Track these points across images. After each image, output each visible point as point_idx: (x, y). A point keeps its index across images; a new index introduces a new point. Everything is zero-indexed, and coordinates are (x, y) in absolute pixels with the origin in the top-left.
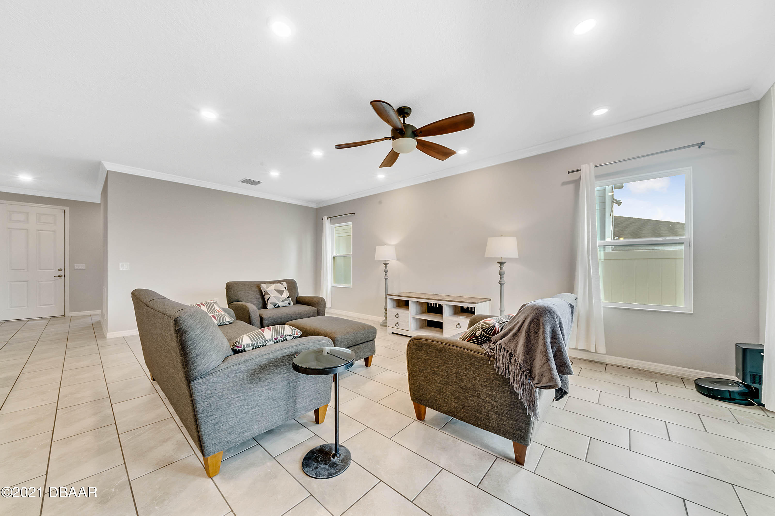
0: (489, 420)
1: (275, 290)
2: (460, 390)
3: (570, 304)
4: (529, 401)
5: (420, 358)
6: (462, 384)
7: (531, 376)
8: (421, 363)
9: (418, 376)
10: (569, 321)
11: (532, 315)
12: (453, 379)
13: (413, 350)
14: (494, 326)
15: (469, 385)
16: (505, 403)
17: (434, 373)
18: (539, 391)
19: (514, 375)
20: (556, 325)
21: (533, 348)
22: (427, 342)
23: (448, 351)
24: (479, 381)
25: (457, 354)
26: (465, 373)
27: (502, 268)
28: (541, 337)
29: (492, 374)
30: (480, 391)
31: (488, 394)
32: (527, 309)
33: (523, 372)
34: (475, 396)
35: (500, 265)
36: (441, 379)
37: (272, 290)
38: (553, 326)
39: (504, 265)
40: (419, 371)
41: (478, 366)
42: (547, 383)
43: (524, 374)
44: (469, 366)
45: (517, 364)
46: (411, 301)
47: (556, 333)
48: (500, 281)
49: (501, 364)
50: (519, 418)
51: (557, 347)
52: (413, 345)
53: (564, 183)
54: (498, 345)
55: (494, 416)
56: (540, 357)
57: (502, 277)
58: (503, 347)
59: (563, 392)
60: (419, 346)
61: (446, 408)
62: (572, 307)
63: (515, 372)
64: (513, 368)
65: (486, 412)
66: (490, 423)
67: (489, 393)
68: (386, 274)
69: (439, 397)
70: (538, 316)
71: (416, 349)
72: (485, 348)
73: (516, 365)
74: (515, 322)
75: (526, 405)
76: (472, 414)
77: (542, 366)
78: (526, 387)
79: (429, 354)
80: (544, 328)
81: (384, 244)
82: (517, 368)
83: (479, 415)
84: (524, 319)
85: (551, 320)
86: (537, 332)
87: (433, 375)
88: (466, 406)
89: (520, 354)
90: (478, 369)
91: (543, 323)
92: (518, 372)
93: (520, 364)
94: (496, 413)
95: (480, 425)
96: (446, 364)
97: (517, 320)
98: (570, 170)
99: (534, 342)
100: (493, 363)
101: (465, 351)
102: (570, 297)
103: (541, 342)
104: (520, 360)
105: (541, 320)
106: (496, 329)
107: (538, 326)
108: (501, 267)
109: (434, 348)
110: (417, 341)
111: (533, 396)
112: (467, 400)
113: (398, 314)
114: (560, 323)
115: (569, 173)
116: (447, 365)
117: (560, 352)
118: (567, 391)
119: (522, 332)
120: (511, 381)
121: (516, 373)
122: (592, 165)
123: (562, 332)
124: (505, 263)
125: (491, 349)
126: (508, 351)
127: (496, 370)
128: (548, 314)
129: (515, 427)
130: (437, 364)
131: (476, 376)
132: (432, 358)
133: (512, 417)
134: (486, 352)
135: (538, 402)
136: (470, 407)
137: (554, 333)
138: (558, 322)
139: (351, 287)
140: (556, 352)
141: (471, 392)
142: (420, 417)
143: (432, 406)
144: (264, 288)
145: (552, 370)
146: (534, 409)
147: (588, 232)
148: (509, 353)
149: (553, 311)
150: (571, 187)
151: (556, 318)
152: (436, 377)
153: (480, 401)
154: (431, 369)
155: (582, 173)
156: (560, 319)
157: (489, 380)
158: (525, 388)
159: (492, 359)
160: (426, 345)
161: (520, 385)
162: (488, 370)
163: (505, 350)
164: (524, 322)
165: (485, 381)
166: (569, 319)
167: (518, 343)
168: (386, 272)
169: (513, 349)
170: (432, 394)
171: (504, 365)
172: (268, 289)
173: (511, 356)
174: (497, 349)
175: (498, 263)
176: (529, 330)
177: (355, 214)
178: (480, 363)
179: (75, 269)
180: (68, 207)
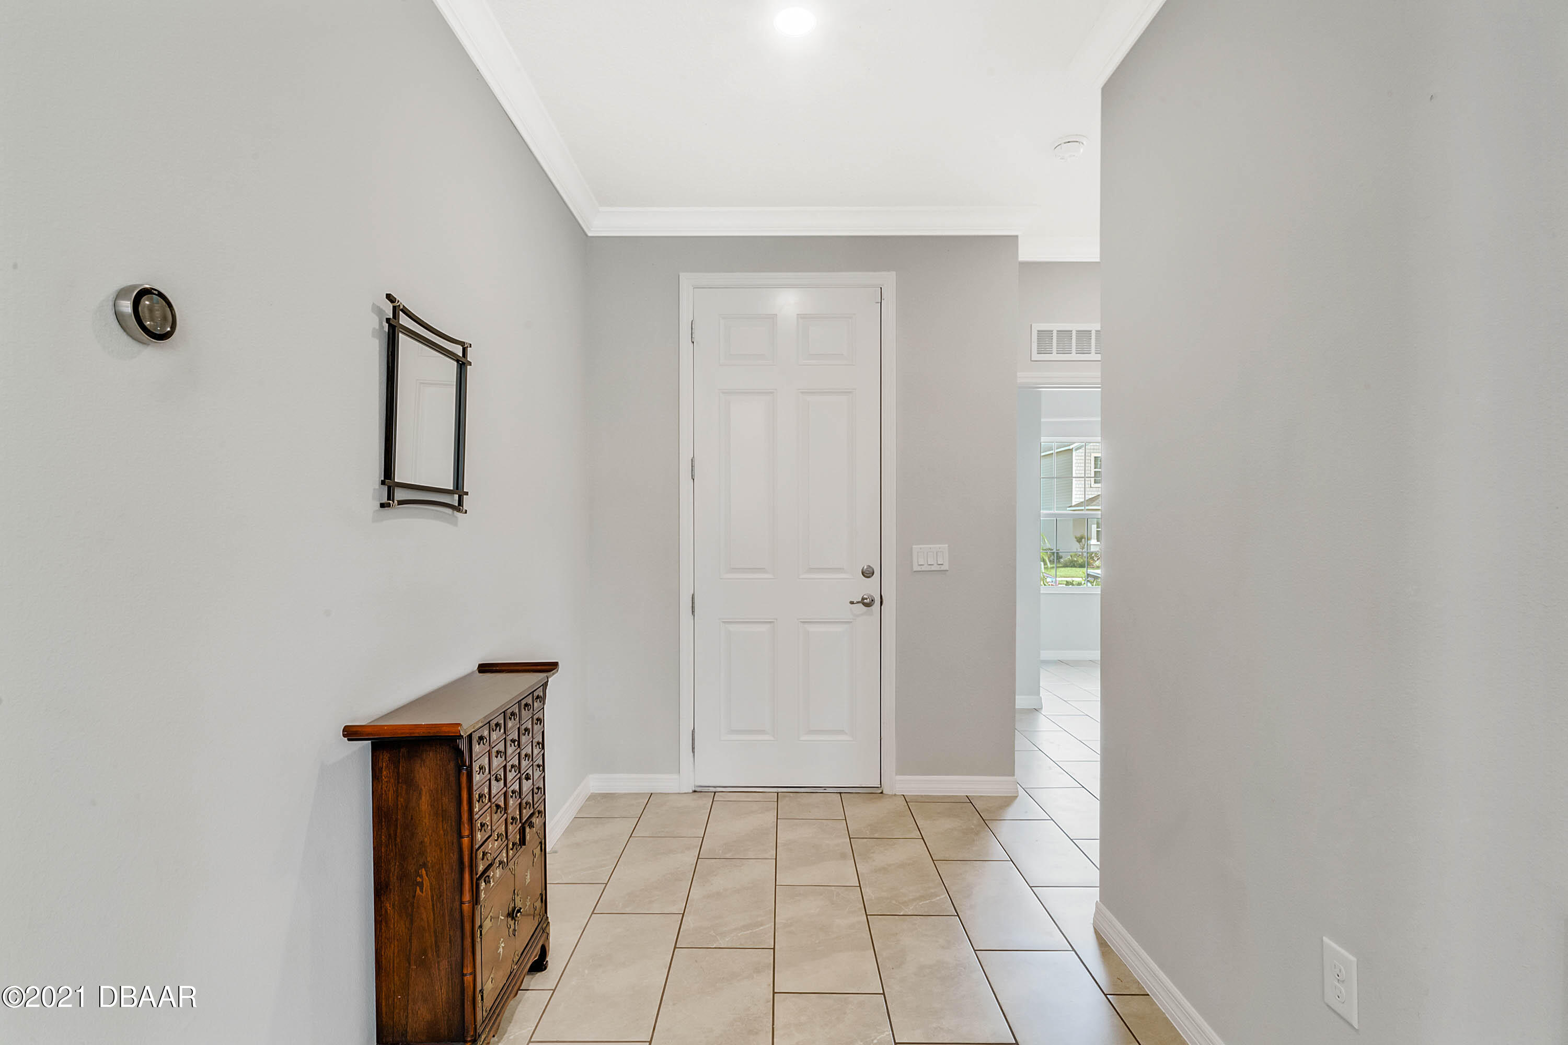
179: (916, 568)
180: (893, 274)
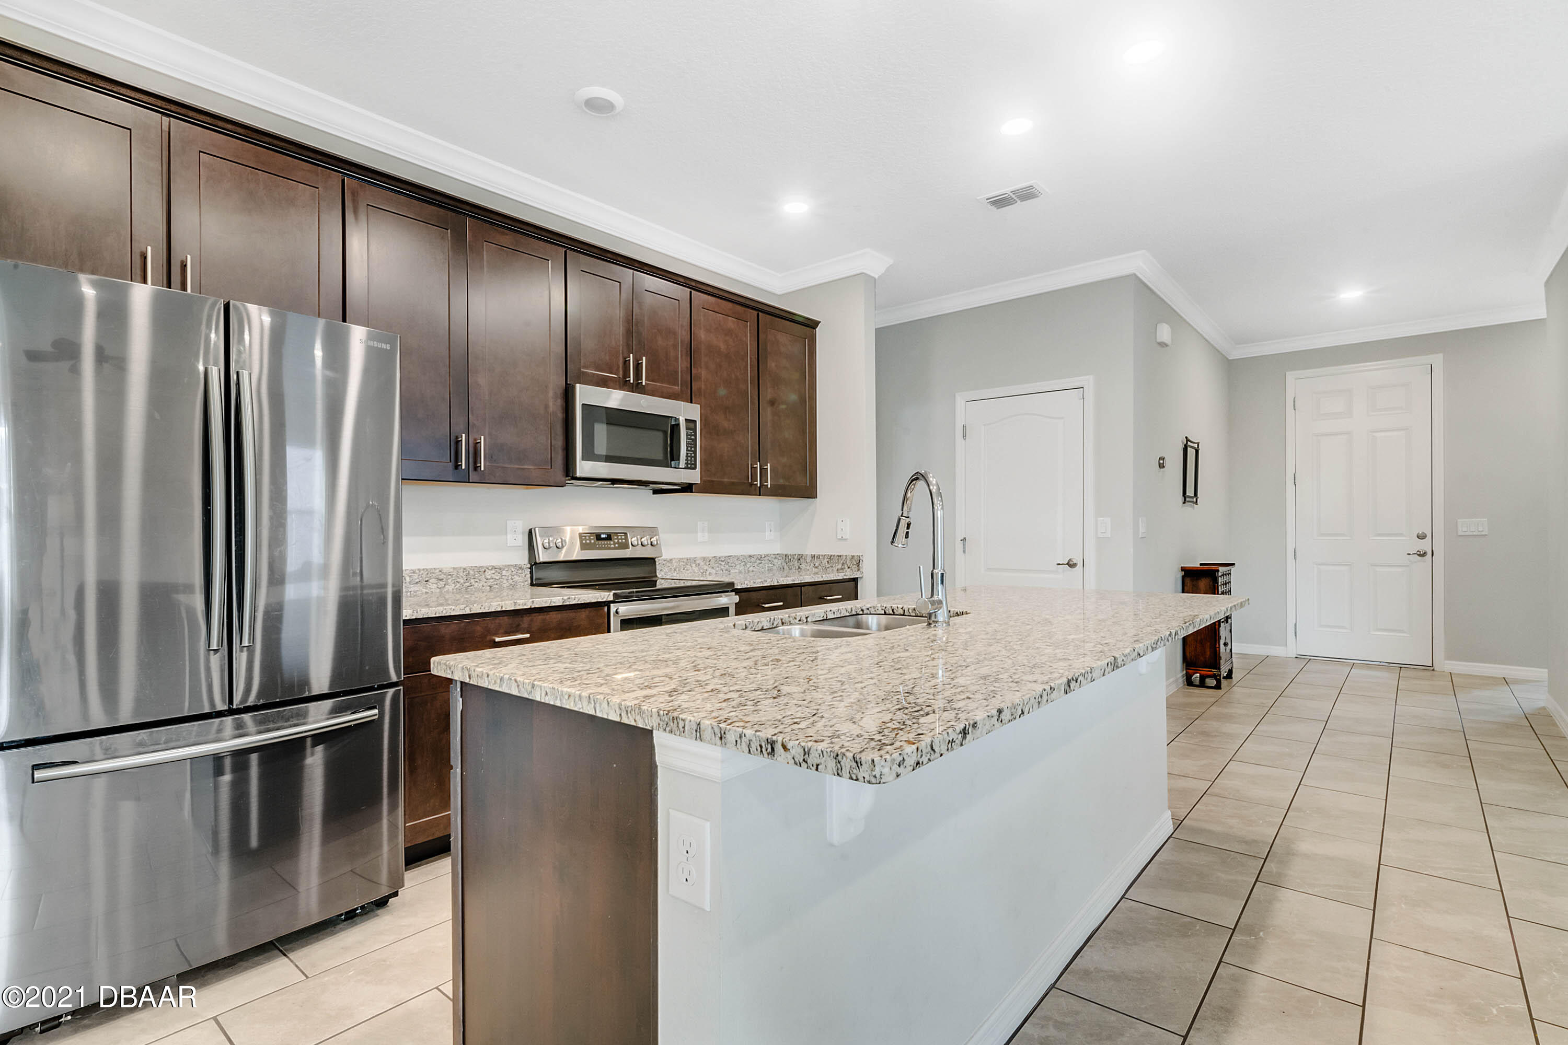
179: (1460, 533)
180: (1441, 356)
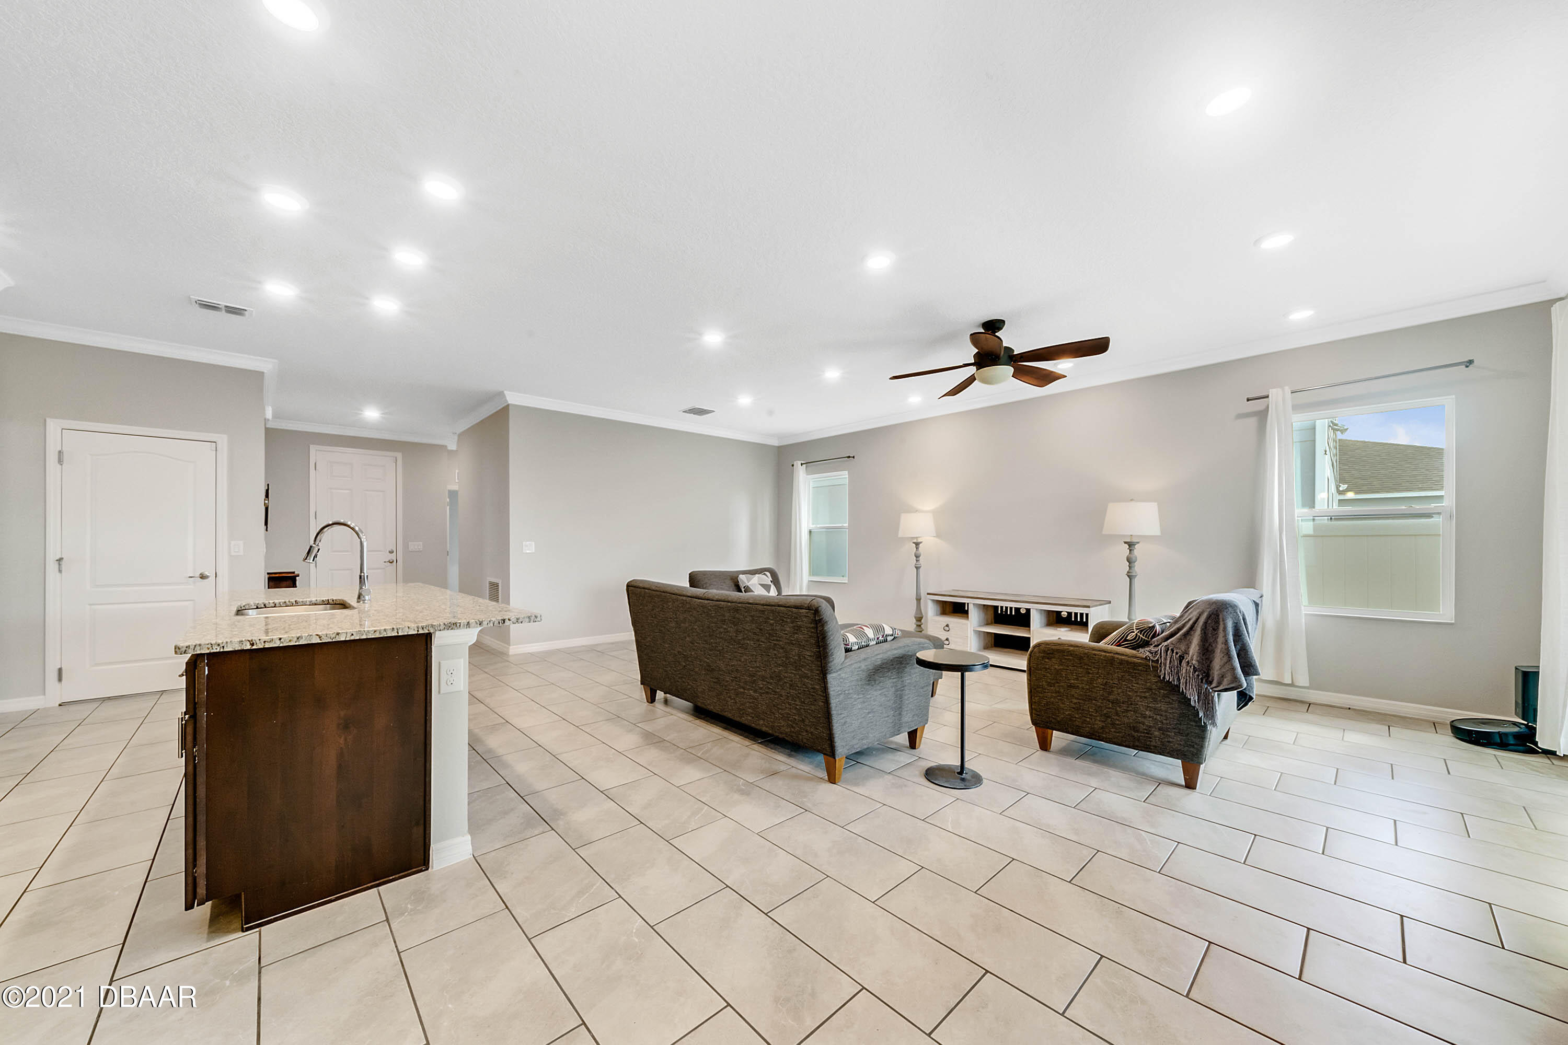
0: (1151, 738)
1: (760, 584)
2: (1109, 704)
3: (1254, 601)
4: (1205, 708)
5: (1049, 669)
6: (1111, 697)
7: (1208, 679)
8: (1051, 674)
9: (1045, 692)
10: (1253, 621)
11: (1209, 610)
12: (1098, 692)
13: (1038, 659)
14: (1154, 627)
15: (1121, 698)
16: (1171, 716)
17: (1071, 686)
18: (1219, 695)
19: (1186, 680)
20: (1240, 620)
21: (1210, 648)
22: (1061, 648)
23: (1093, 657)
24: (1136, 692)
25: (1105, 660)
26: (1117, 684)
27: (1132, 551)
28: (1221, 634)
29: (1155, 682)
30: (1137, 704)
31: (1148, 707)
32: (1200, 603)
33: (1198, 675)
34: (1131, 711)
35: (1128, 547)
36: (1082, 693)
37: (755, 584)
38: (1236, 621)
39: (1136, 546)
40: (1048, 685)
41: (1135, 673)
42: (1229, 684)
43: (1200, 677)
44: (1122, 674)
45: (1191, 666)
46: (972, 605)
47: (1239, 629)
48: (1128, 572)
49: (1167, 668)
50: (1191, 732)
51: (1240, 645)
52: (1039, 652)
53: (1240, 416)
54: (1163, 648)
55: (1156, 733)
56: (1220, 657)
57: (1132, 565)
58: (1170, 649)
59: (1247, 699)
60: (1048, 654)
61: (1087, 729)
62: (1257, 605)
63: (1188, 675)
64: (1184, 671)
65: (1146, 730)
66: (1151, 741)
67: (1150, 705)
68: (918, 559)
69: (1077, 716)
70: (1217, 611)
71: (1044, 656)
72: (1144, 652)
73: (1188, 668)
74: (1184, 620)
75: (1201, 714)
76: (1125, 733)
77: (1222, 667)
78: (1201, 692)
79: (1064, 662)
80: (1224, 624)
81: (911, 510)
82: (1190, 671)
83: (1136, 734)
84: (1198, 615)
85: (1234, 615)
86: (1215, 629)
87: (1069, 688)
88: (1118, 725)
89: (1195, 656)
90: (1136, 678)
91: (1223, 619)
92: (1191, 675)
93: (1194, 666)
94: (1160, 729)
95: (1137, 746)
96: (1089, 673)
97: (1187, 617)
98: (1250, 396)
99: (1212, 641)
100: (1156, 669)
101: (1116, 656)
102: (1253, 594)
103: (1221, 639)
104: (1194, 662)
105: (1221, 616)
106: (1156, 631)
107: (1217, 622)
108: (1130, 550)
109: (1071, 654)
110: (1045, 647)
111: (1210, 702)
112: (1119, 716)
113: (947, 626)
114: (1244, 619)
115: (1248, 400)
116: (1091, 675)
117: (1245, 651)
118: (1252, 695)
119: (1196, 630)
120: (1182, 686)
121: (1190, 677)
122: (1288, 390)
123: (1246, 630)
124: (1138, 543)
125: (1152, 653)
126: (1177, 653)
127: (1160, 677)
128: (1229, 608)
129: (1185, 742)
130: (1075, 674)
131: (1132, 686)
132: (1068, 667)
133: (1181, 732)
134: (1146, 657)
135: (1217, 708)
136: (1123, 725)
137: (1237, 630)
138: (1241, 618)
139: (846, 582)
140: (1239, 651)
141: (1125, 707)
142: (1044, 745)
143: (1065, 729)
144: (743, 581)
145: (1235, 669)
146: (1213, 716)
147: (1280, 496)
148: (1178, 655)
149: (1235, 605)
150: (1253, 422)
151: (1239, 613)
152: (1073, 691)
153: (1137, 717)
154: (1065, 682)
155: (1270, 401)
156: (1244, 615)
157: (1151, 689)
158: (1201, 694)
159: (1154, 664)
160: (1058, 650)
161: (1195, 689)
162: (1149, 677)
163: (1173, 653)
164: (1197, 619)
165: (1145, 692)
166: (1253, 619)
167: (1190, 643)
168: (917, 556)
169: (1183, 651)
170: (1067, 713)
171: (1173, 669)
172: (750, 583)
173: (1181, 658)
174: (1163, 651)
175: (1125, 543)
176: (1206, 628)
177: (854, 457)
178: (1138, 670)
179: (410, 550)
180: (401, 454)
